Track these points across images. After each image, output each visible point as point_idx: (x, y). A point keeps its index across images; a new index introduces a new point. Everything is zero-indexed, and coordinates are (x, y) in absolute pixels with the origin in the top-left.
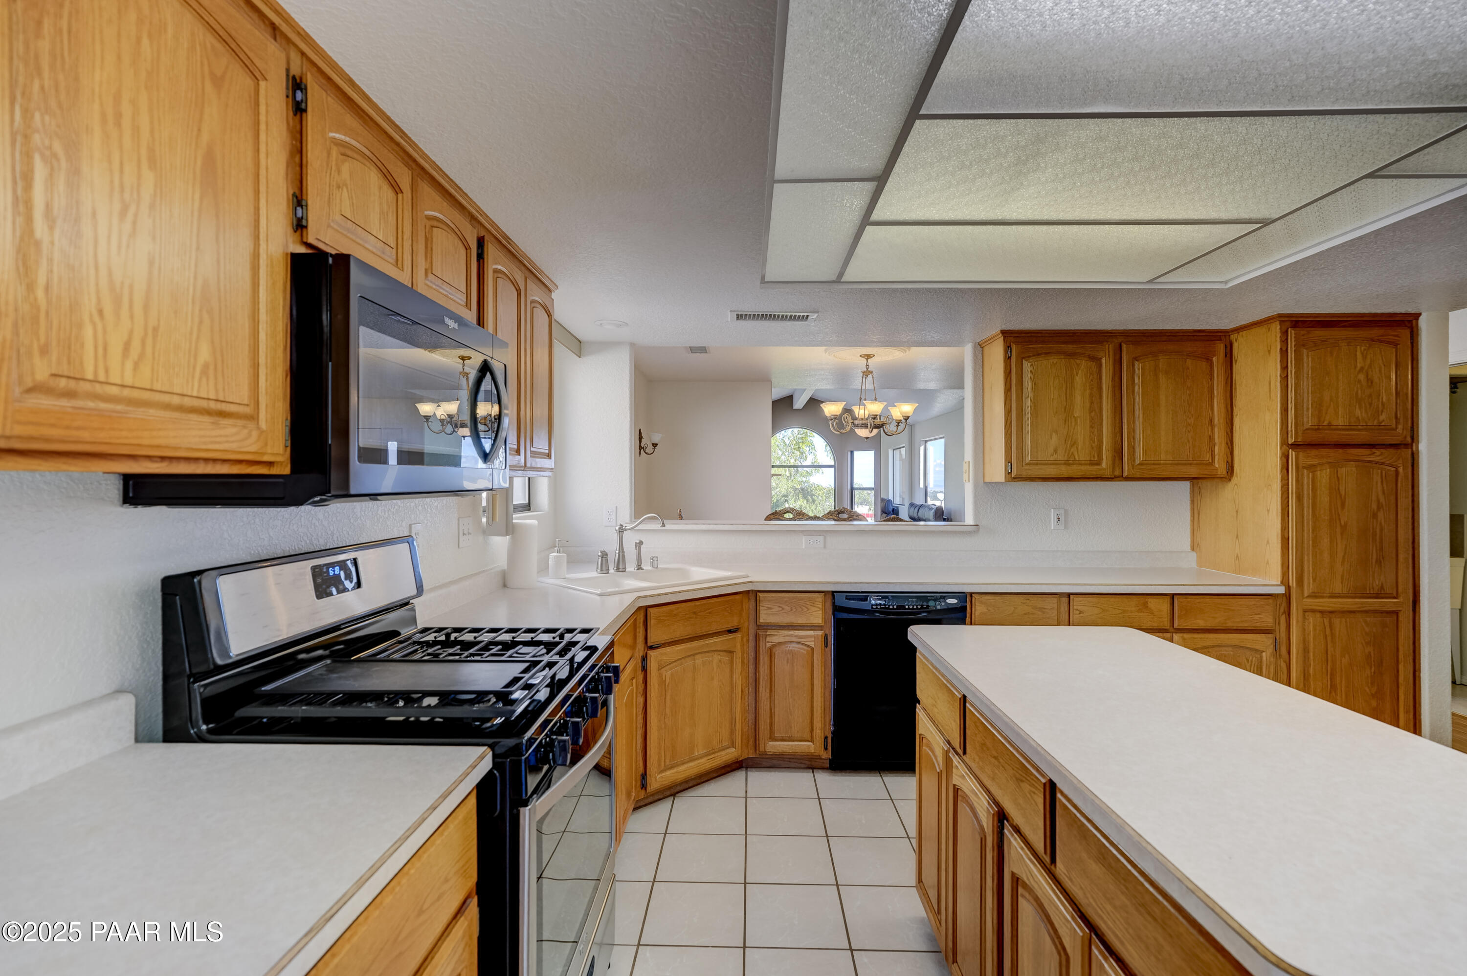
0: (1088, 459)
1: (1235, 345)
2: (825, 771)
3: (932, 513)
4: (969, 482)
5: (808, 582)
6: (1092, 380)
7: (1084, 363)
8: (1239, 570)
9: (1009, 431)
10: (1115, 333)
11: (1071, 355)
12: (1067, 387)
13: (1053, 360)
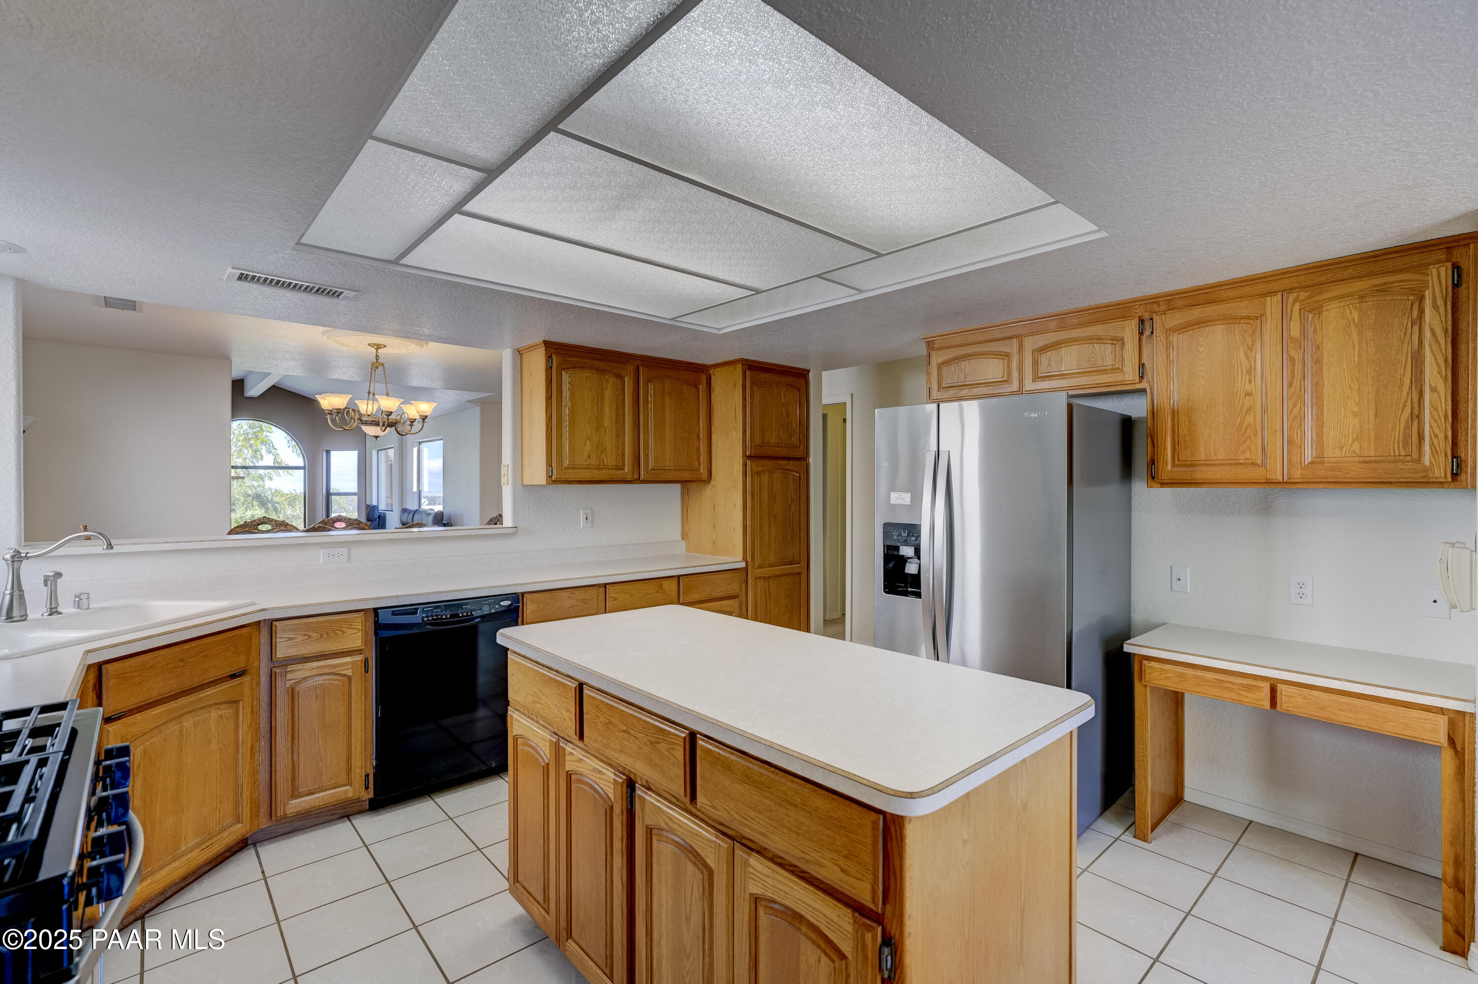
0: (614, 464)
1: (713, 378)
2: (365, 813)
3: (431, 518)
4: (508, 484)
5: (344, 602)
6: (617, 396)
7: (612, 379)
8: (715, 552)
9: (550, 436)
10: (634, 356)
11: (601, 371)
12: (598, 400)
13: (587, 374)
